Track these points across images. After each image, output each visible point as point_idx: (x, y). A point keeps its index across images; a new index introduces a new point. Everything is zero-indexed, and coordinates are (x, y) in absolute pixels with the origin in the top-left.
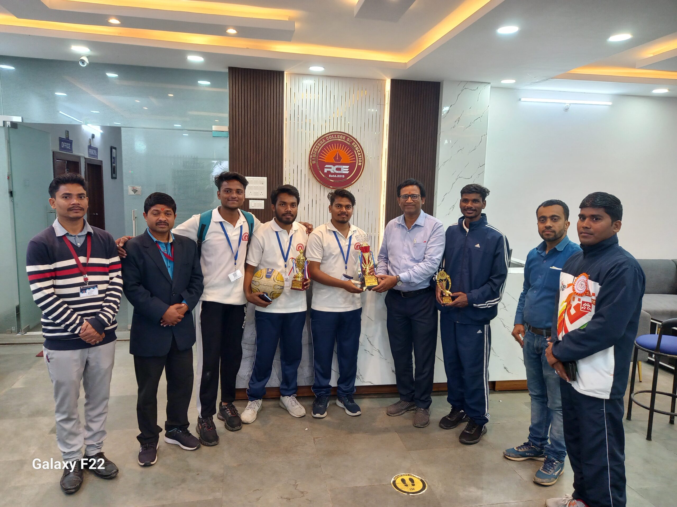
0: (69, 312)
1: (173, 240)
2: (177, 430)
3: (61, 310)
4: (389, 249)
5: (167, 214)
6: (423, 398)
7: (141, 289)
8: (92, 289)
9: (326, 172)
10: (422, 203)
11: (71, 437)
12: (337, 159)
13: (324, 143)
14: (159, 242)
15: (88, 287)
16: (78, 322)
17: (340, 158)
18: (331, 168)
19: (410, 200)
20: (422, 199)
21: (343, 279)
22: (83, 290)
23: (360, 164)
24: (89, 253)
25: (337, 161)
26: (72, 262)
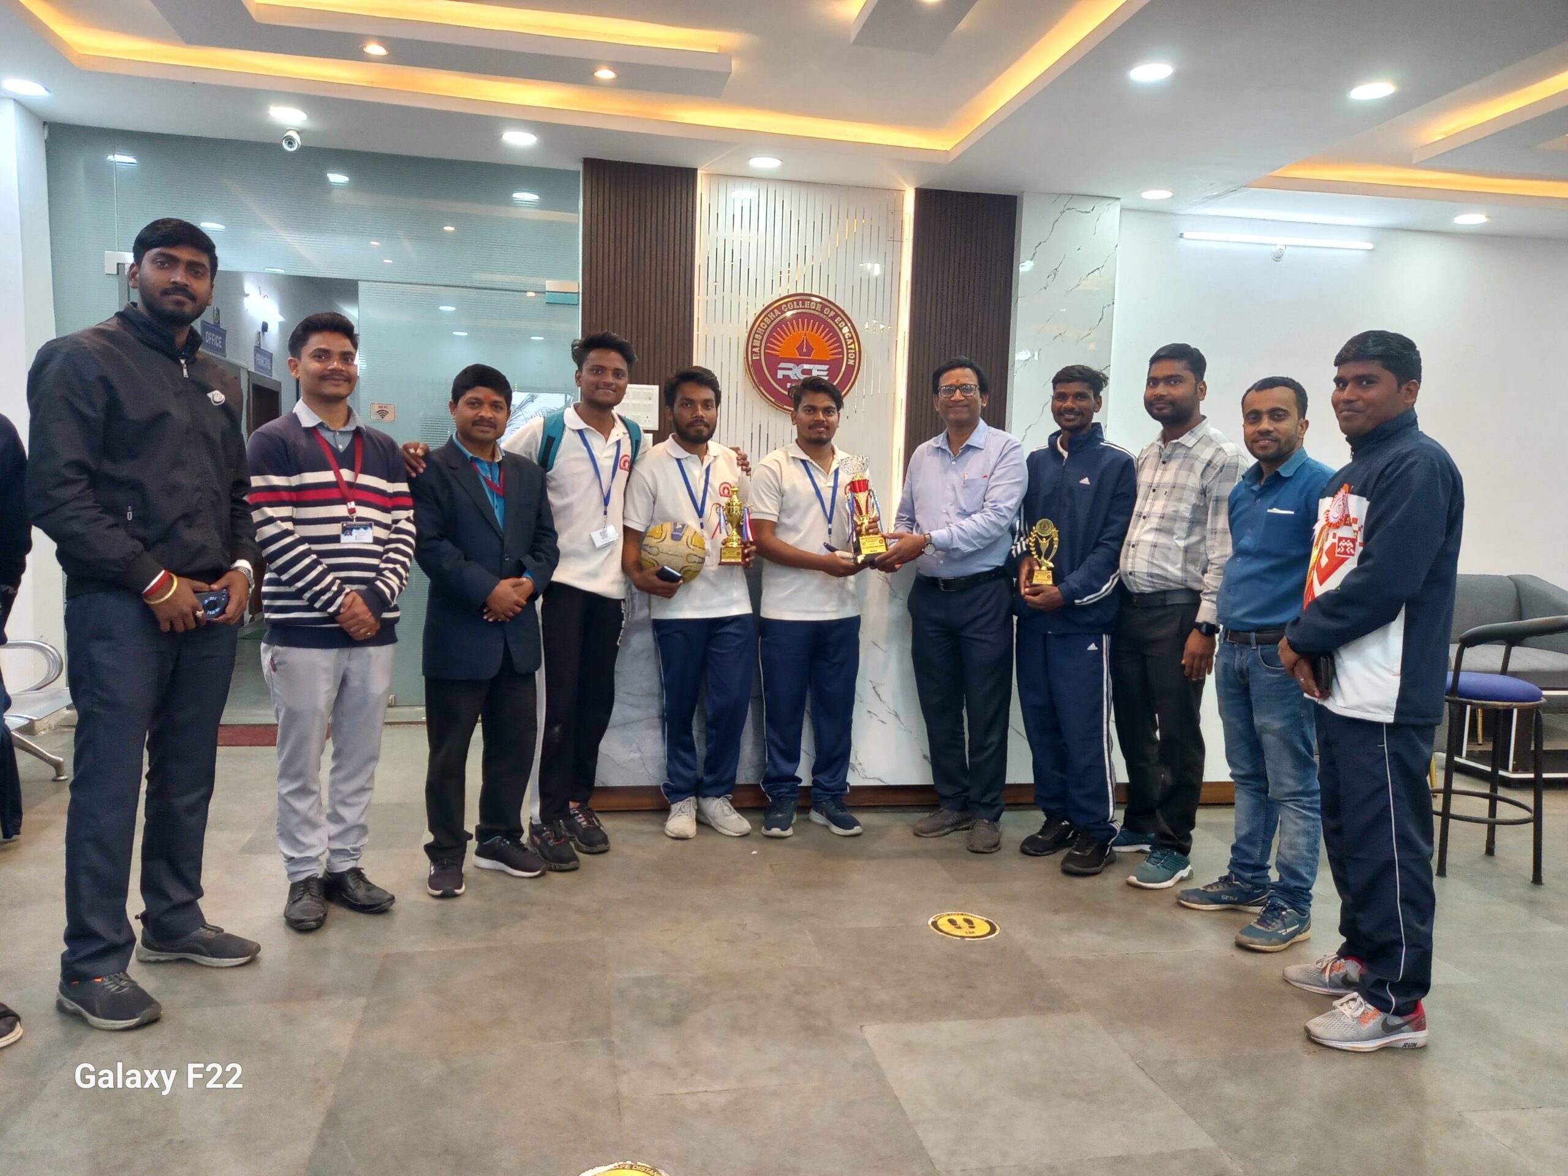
0: (320, 568)
1: (503, 457)
2: (501, 840)
3: (307, 561)
4: (917, 499)
5: (495, 406)
6: (987, 799)
7: (447, 545)
8: (362, 530)
9: (781, 377)
10: (981, 403)
11: (305, 828)
12: (805, 350)
13: (777, 317)
14: (477, 460)
15: (355, 525)
16: (335, 588)
17: (810, 350)
18: (791, 369)
19: (958, 396)
20: (981, 397)
21: (825, 552)
22: (347, 530)
23: (851, 362)
24: (358, 465)
25: (805, 354)
26: (328, 476)
